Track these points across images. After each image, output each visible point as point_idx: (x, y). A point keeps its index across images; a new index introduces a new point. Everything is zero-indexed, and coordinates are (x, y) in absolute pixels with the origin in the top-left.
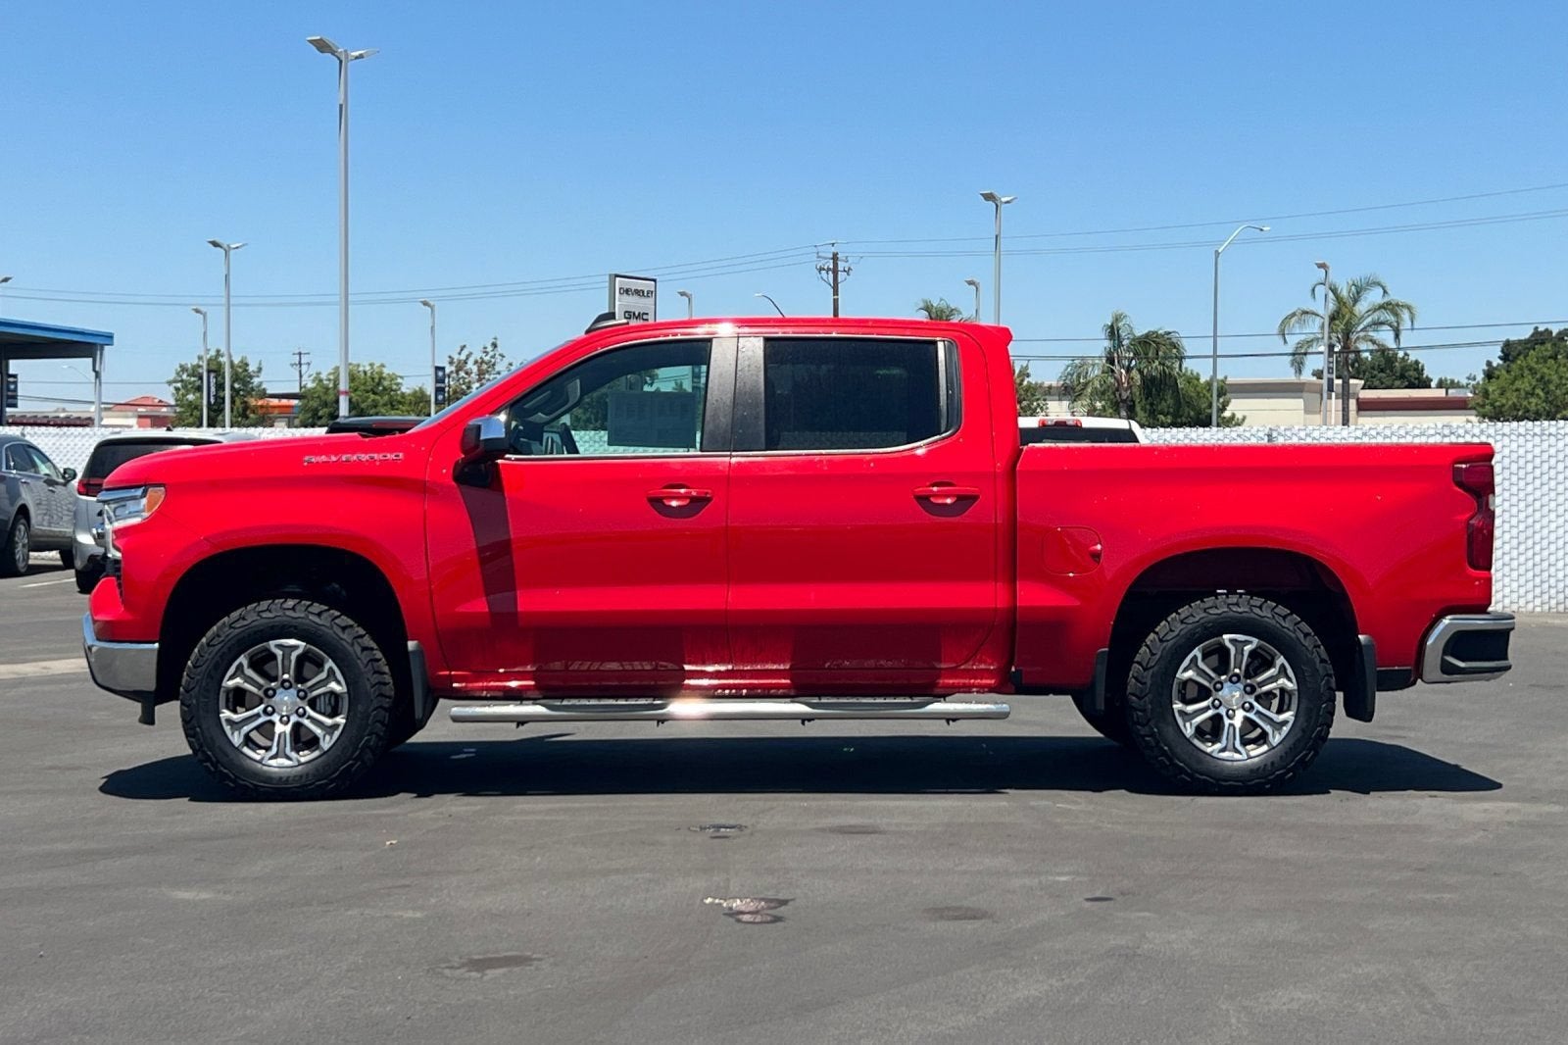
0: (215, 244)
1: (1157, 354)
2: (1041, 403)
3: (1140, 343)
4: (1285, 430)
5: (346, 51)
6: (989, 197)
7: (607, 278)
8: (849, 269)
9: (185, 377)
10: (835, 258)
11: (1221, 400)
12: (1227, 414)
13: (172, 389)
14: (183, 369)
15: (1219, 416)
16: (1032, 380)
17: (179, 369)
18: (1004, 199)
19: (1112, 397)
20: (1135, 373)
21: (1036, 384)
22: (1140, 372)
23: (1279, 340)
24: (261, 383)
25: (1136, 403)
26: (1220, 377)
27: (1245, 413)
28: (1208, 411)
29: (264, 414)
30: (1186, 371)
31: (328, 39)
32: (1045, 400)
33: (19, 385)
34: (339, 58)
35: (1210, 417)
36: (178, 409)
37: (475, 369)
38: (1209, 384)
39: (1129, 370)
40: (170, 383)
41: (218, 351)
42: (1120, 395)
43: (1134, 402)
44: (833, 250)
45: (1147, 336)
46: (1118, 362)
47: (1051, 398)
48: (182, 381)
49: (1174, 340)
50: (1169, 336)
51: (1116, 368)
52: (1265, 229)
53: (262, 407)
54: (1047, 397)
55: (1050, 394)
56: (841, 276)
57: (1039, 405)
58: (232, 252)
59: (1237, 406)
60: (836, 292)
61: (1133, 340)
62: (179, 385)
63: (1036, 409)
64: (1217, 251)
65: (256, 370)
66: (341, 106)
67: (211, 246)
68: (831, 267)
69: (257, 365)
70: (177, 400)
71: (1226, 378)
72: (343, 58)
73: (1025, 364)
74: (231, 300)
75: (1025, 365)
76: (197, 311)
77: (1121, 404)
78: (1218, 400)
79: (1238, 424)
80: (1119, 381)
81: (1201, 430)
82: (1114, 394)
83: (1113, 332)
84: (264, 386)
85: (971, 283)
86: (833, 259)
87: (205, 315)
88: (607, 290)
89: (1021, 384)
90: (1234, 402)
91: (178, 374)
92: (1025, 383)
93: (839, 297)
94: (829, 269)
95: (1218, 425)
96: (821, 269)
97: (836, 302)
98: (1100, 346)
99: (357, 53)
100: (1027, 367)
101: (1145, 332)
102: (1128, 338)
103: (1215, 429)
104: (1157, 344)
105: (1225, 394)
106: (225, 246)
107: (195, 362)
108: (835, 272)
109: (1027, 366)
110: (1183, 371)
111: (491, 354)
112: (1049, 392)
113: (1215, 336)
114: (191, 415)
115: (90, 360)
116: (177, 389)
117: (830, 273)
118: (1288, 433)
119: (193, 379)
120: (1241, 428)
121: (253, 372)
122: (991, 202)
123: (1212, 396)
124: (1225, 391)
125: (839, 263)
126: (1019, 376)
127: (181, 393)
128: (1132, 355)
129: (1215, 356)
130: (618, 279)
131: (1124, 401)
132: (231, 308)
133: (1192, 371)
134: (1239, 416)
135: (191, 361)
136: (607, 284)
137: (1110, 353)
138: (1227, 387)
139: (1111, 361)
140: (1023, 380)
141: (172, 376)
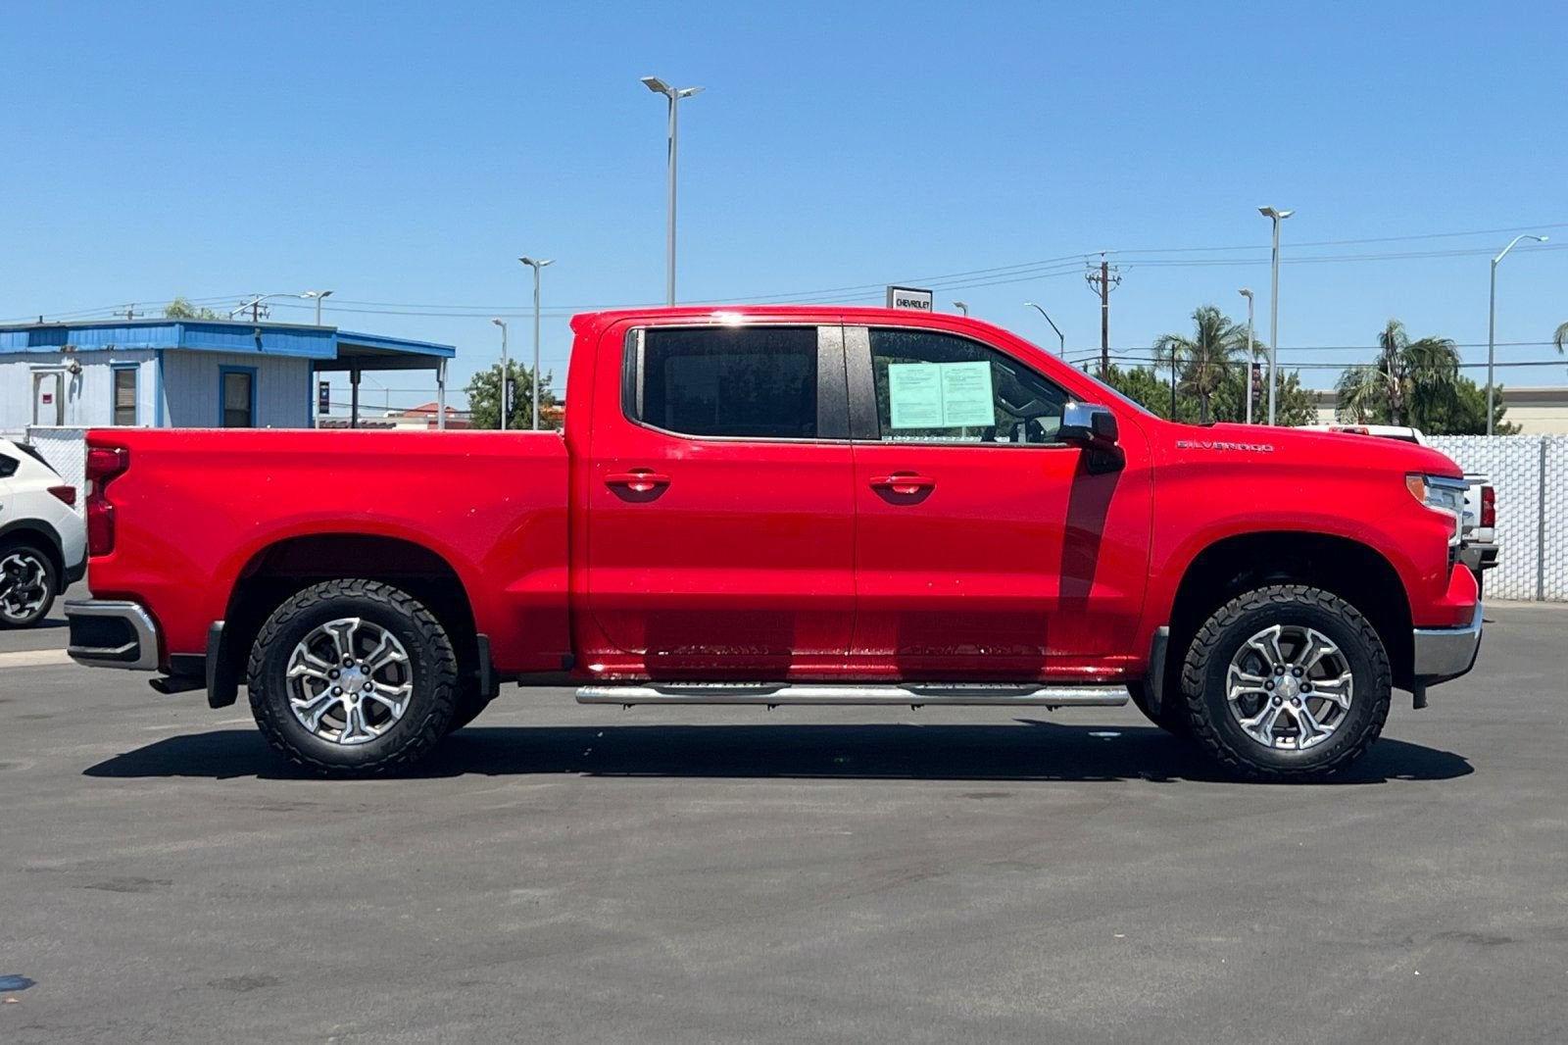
0: (526, 261)
1: (1433, 361)
2: (1310, 410)
3: (1413, 351)
4: (1558, 438)
5: (675, 89)
6: (1267, 212)
7: (885, 289)
8: (1119, 278)
9: (480, 384)
10: (1105, 268)
11: (1497, 409)
12: (1503, 422)
13: (468, 397)
14: (479, 377)
15: (1494, 425)
16: (1302, 387)
17: (475, 377)
18: (1282, 214)
19: (1385, 405)
20: (1408, 382)
21: (1306, 392)
22: (1413, 379)
23: (1554, 349)
24: (550, 392)
25: (1410, 411)
26: (1496, 385)
27: (1521, 422)
28: (1484, 419)
29: (553, 420)
30: (1461, 380)
31: (660, 79)
32: (1314, 408)
33: (330, 391)
34: (669, 96)
35: (1485, 426)
36: (473, 415)
37: (753, 379)
38: (1484, 393)
39: (1402, 378)
40: (466, 391)
41: (511, 360)
42: (1393, 403)
43: (1407, 411)
44: (1104, 259)
45: (1421, 343)
46: (1392, 370)
47: (1323, 405)
48: (477, 388)
49: (1449, 349)
50: (1444, 344)
51: (1389, 376)
52: (1543, 239)
53: (551, 413)
54: (1318, 405)
55: (1319, 402)
56: (1111, 285)
57: (1308, 413)
58: (541, 269)
59: (1513, 415)
60: (1105, 302)
61: (1407, 348)
62: (475, 392)
63: (1305, 417)
64: (1493, 261)
65: (546, 378)
66: (670, 140)
67: (522, 263)
68: (1101, 276)
69: (548, 374)
70: (472, 406)
71: (1502, 386)
72: (673, 97)
73: (1294, 371)
74: (540, 310)
75: (1294, 373)
76: (497, 323)
77: (1394, 413)
78: (1493, 409)
79: (1514, 433)
80: (1392, 390)
81: (1478, 437)
82: (1387, 402)
83: (1388, 341)
84: (553, 394)
85: (1244, 293)
86: (1102, 268)
87: (504, 327)
88: (885, 299)
89: (1290, 391)
90: (1509, 410)
91: (474, 381)
92: (1295, 391)
93: (1109, 306)
94: (1098, 279)
95: (1494, 434)
96: (1090, 279)
97: (1105, 311)
98: (1374, 353)
99: (684, 91)
100: (1296, 375)
101: (1419, 340)
102: (1402, 346)
103: (1491, 437)
104: (1433, 352)
105: (1500, 403)
106: (535, 263)
107: (490, 370)
108: (1105, 281)
109: (1296, 373)
110: (1458, 378)
111: (768, 364)
112: (1321, 400)
113: (1491, 345)
114: (486, 421)
115: (435, 371)
116: (473, 397)
117: (1100, 282)
118: (1561, 441)
119: (488, 387)
120: (1517, 437)
121: (544, 380)
122: (1269, 217)
123: (1487, 403)
124: (1502, 399)
125: (1109, 272)
126: (1289, 383)
127: (476, 400)
128: (1405, 363)
129: (1491, 365)
130: (895, 291)
131: (1398, 409)
132: (540, 319)
133: (1467, 380)
134: (1515, 424)
135: (487, 369)
136: (885, 294)
137: (1384, 361)
138: (1501, 395)
139: (1384, 369)
140: (1292, 388)
141: (469, 384)
